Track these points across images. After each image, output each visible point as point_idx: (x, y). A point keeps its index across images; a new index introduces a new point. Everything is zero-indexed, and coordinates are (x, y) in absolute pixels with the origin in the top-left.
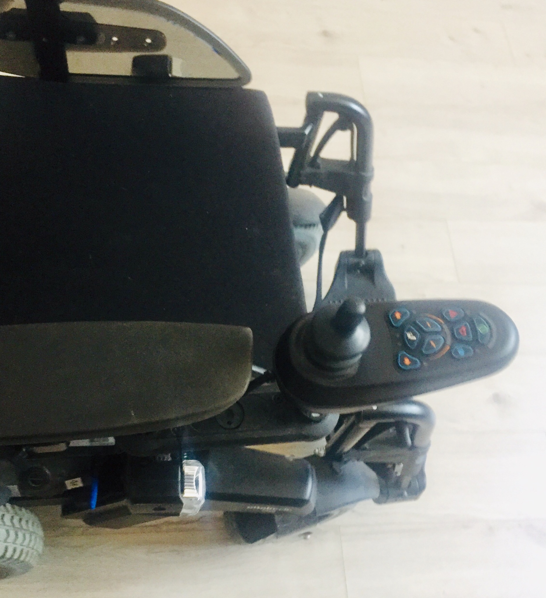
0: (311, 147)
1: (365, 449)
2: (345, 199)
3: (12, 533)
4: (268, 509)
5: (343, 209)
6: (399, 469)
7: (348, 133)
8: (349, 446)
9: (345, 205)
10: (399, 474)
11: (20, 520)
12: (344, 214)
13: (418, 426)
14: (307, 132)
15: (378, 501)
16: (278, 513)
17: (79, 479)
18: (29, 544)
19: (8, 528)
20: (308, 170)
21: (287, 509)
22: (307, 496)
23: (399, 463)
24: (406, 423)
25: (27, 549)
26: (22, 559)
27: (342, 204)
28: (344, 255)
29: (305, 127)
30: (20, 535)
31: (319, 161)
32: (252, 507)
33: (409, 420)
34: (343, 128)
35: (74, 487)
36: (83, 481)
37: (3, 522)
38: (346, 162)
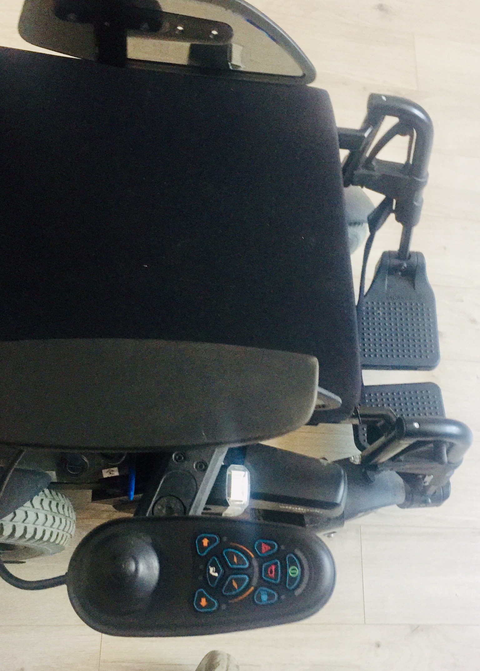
0: (368, 149)
1: (400, 461)
2: (395, 201)
3: (50, 518)
4: (300, 509)
5: (392, 211)
6: (428, 479)
7: (407, 138)
8: (385, 458)
9: (394, 207)
10: (427, 484)
11: (57, 505)
12: (392, 216)
13: (455, 444)
14: (366, 135)
15: (401, 506)
16: (308, 514)
17: (116, 469)
18: (64, 529)
19: (46, 512)
20: (362, 171)
21: (317, 511)
22: (338, 501)
23: (429, 475)
24: (445, 442)
25: (63, 532)
26: (57, 542)
27: (392, 205)
28: (386, 255)
29: (364, 130)
30: (57, 519)
31: (374, 163)
32: (284, 507)
33: (448, 440)
34: (403, 134)
35: (110, 476)
36: (119, 471)
37: (42, 507)
38: (401, 165)
